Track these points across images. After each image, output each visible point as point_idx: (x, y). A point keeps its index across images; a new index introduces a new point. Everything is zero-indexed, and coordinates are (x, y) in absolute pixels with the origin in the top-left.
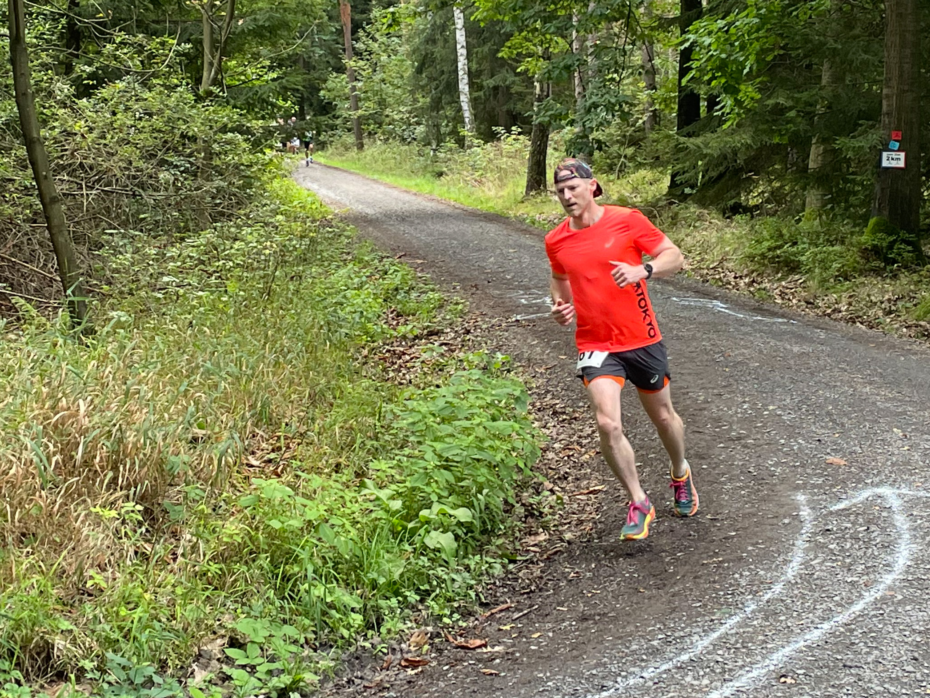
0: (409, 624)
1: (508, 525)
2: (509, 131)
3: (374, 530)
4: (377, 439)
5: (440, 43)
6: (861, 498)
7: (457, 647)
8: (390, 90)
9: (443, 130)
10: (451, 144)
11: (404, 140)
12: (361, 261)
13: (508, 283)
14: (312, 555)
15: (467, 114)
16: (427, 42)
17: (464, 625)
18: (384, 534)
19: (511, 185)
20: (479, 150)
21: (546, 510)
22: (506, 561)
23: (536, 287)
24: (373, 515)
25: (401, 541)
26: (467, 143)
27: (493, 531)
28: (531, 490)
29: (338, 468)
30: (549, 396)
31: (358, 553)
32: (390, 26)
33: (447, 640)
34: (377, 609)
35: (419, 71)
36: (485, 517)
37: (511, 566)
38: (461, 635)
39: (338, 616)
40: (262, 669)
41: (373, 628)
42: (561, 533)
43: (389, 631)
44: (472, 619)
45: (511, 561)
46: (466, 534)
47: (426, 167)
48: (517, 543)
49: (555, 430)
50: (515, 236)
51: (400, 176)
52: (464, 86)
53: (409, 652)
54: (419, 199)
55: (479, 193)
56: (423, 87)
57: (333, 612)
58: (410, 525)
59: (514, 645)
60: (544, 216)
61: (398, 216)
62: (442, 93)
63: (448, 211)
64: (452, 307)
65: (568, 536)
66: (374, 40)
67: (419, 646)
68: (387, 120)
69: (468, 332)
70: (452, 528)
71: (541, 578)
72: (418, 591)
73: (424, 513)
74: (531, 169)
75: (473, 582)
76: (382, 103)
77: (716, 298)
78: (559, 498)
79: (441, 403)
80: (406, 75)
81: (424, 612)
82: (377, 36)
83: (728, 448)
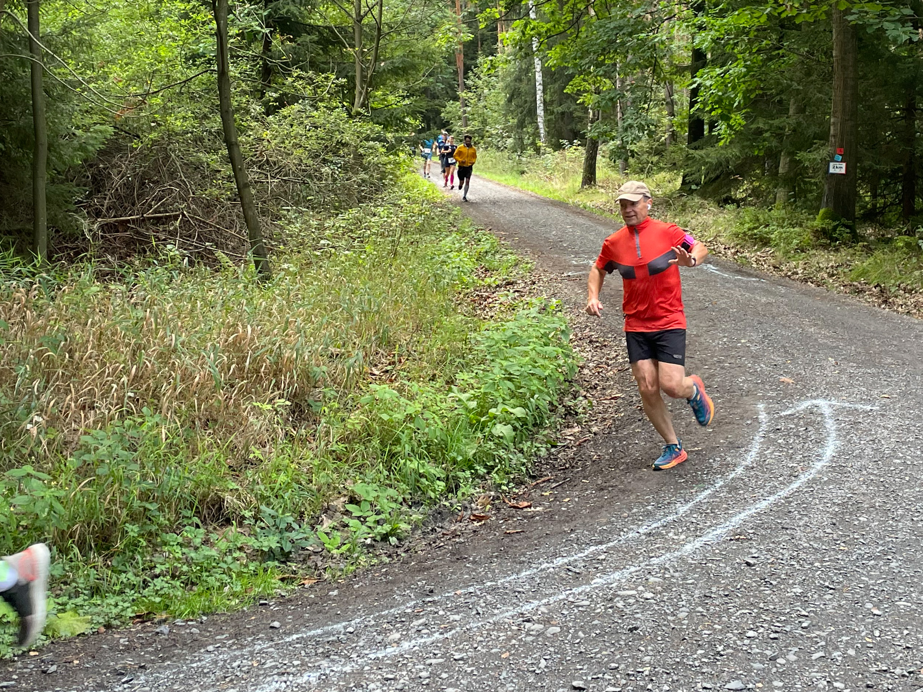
0: (478, 490)
1: (552, 420)
2: (571, 144)
3: (457, 423)
4: (464, 358)
5: (525, 81)
6: (803, 407)
7: (511, 507)
8: (490, 113)
9: (525, 142)
10: (530, 151)
11: (498, 148)
12: (463, 232)
13: (565, 249)
14: (411, 439)
15: (542, 131)
16: (515, 80)
17: (517, 491)
18: (464, 425)
19: (571, 181)
20: (549, 155)
21: (580, 410)
22: (549, 446)
23: (584, 252)
24: (456, 412)
25: (476, 430)
26: (542, 151)
27: (541, 424)
28: (570, 396)
29: (433, 378)
30: (588, 330)
31: (445, 439)
32: (489, 69)
33: (504, 502)
34: (456, 478)
35: (510, 100)
36: (536, 414)
37: (553, 450)
38: (514, 499)
39: (427, 483)
40: (371, 520)
41: (452, 492)
42: (590, 427)
43: (463, 494)
44: (523, 487)
45: (553, 446)
46: (522, 426)
47: (513, 167)
48: (558, 434)
49: (590, 353)
50: (572, 217)
51: (495, 173)
52: (540, 111)
53: (477, 509)
54: (507, 190)
55: (549, 186)
56: (512, 112)
57: (423, 480)
58: (483, 419)
59: (550, 507)
60: (594, 202)
61: (491, 201)
62: (525, 116)
63: (526, 198)
64: (525, 265)
65: (595, 429)
66: (479, 78)
67: (484, 505)
68: (487, 134)
69: (534, 283)
70: (512, 422)
71: (574, 459)
72: (486, 466)
73: (493, 411)
74: (586, 170)
75: (525, 461)
76: (484, 122)
77: (710, 263)
78: (589, 402)
79: (509, 333)
80: (502, 103)
81: (489, 481)
82: (481, 76)
83: (710, 369)
